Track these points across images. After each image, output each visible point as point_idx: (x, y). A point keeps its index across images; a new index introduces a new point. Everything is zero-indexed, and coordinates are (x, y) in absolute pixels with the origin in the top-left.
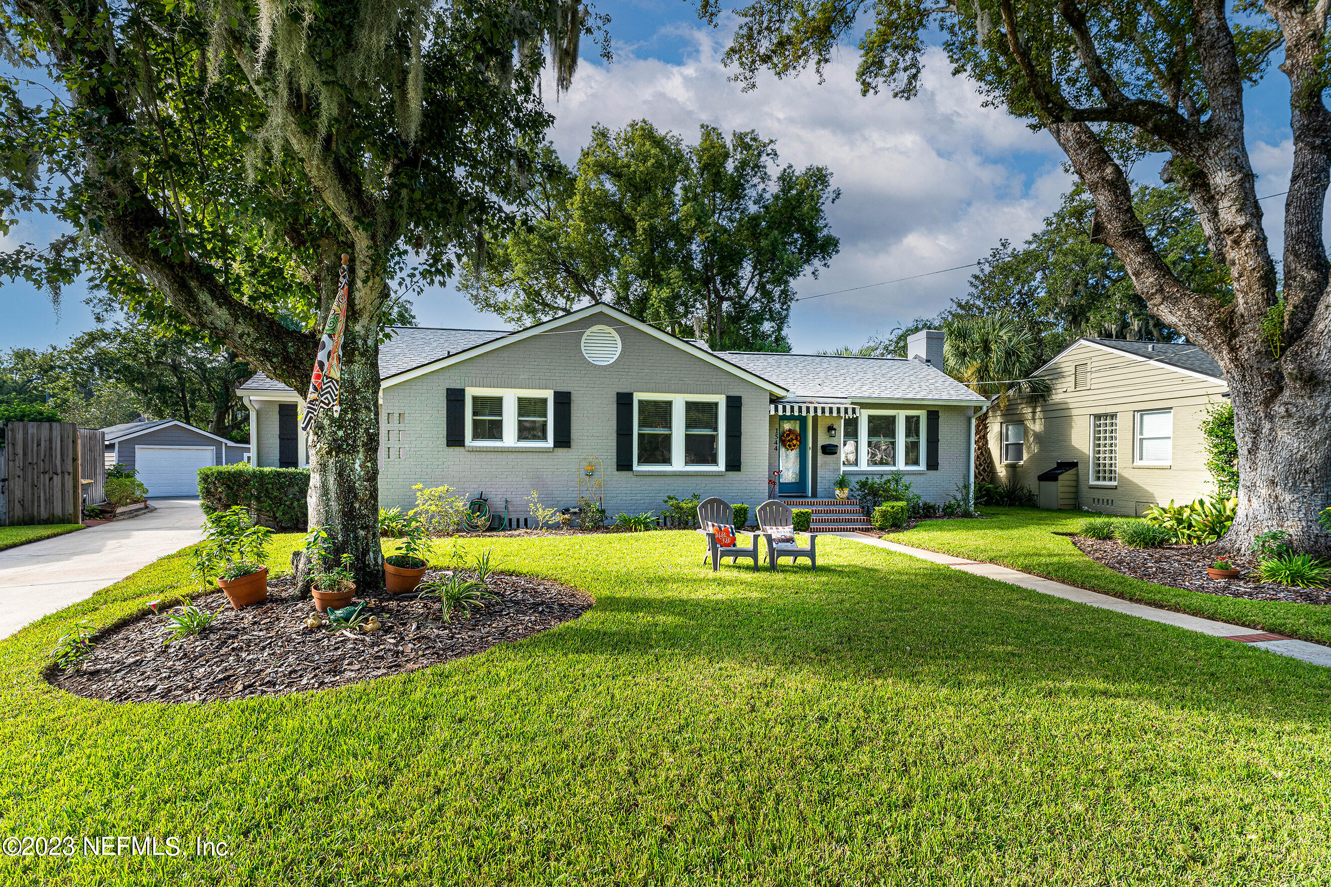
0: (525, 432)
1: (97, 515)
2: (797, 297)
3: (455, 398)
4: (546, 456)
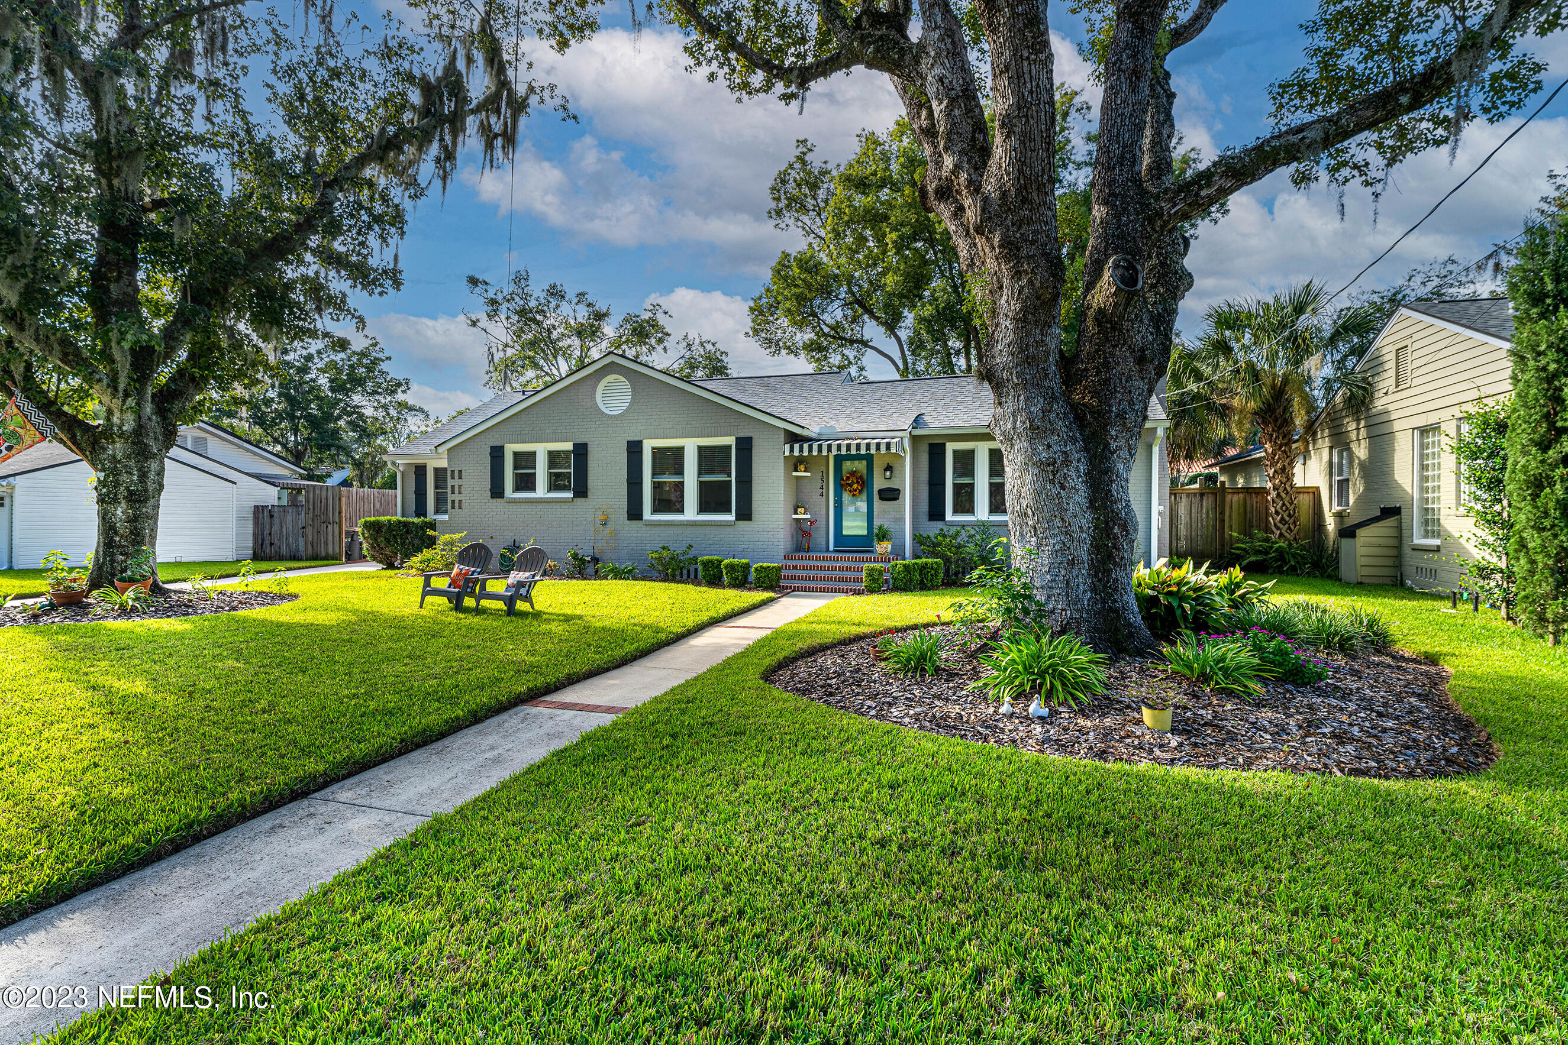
0: (555, 484)
4: (568, 505)
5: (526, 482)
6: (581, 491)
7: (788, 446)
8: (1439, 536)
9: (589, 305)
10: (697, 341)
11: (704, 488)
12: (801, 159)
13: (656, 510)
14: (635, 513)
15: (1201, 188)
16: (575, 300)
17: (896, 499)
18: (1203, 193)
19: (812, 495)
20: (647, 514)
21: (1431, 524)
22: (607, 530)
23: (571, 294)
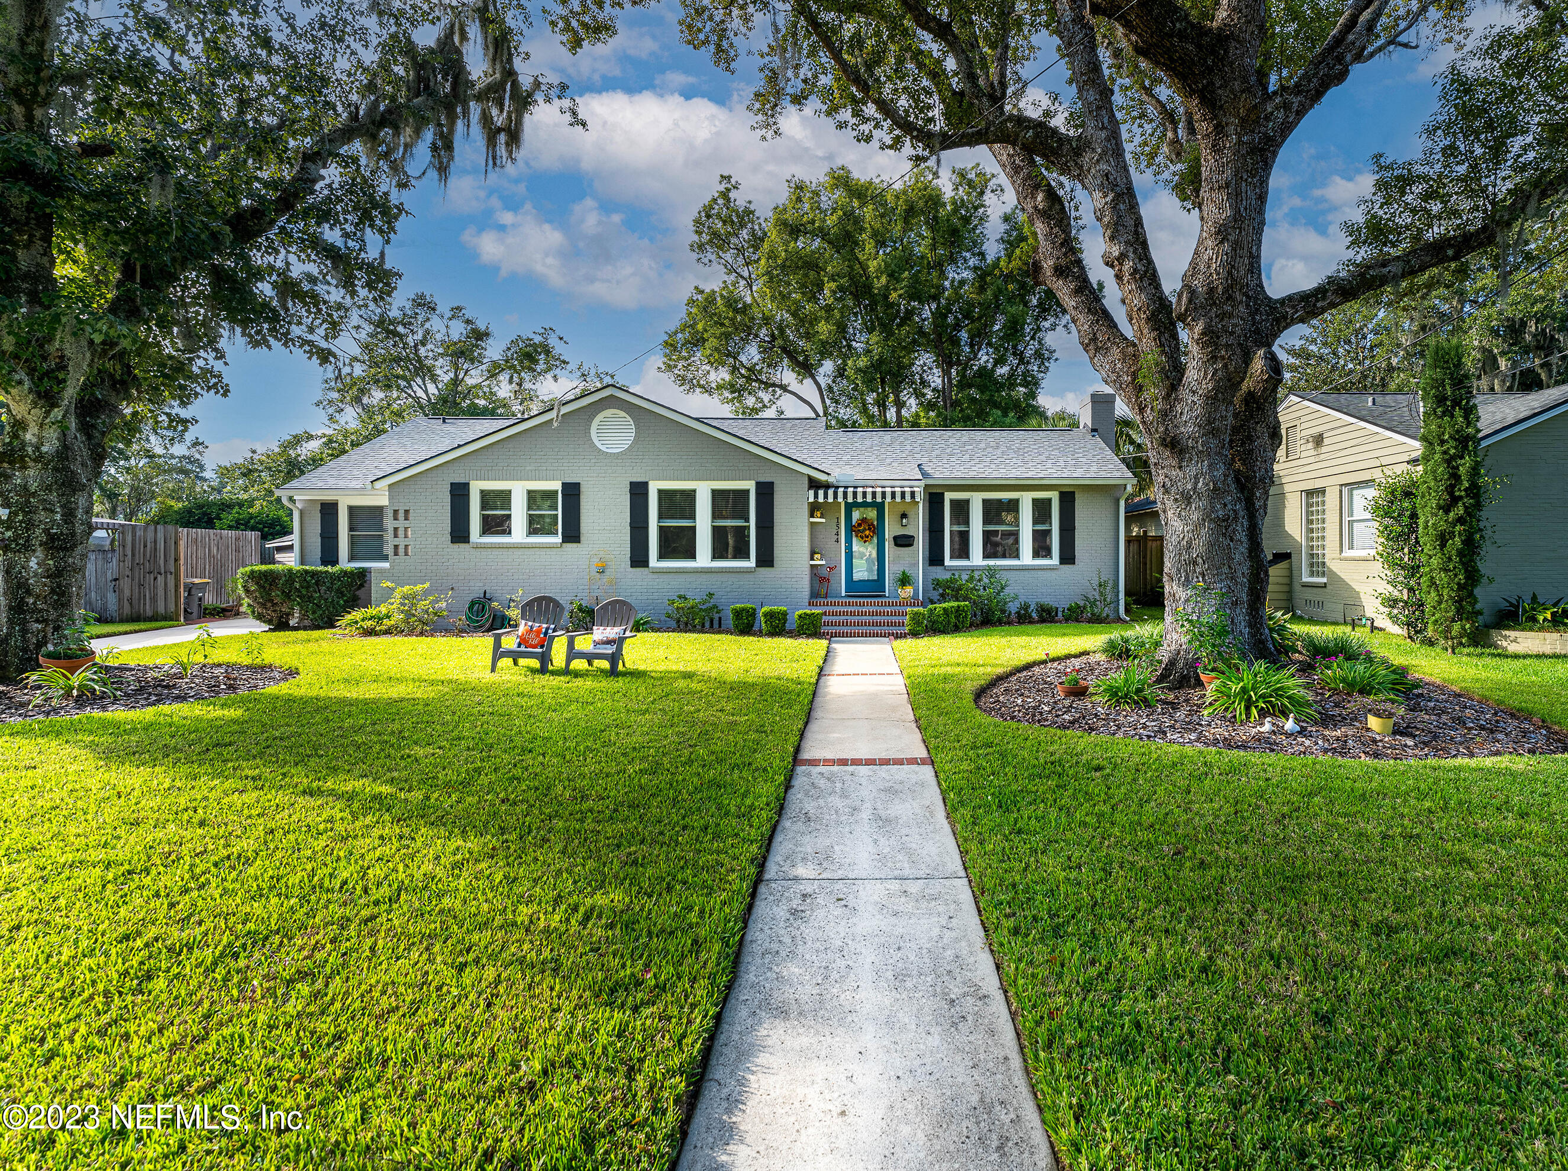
0: (535, 526)
1: (218, 614)
2: (1056, 355)
3: (459, 493)
4: (554, 551)
5: (497, 525)
6: (572, 535)
7: (812, 493)
8: (1323, 574)
9: (468, 322)
10: (593, 372)
11: (718, 534)
12: (725, 195)
13: (662, 556)
14: (639, 559)
15: (1317, 300)
16: (449, 314)
17: (911, 545)
18: (1319, 305)
19: (826, 539)
20: (653, 561)
21: (1317, 566)
22: (605, 578)
23: (444, 308)
